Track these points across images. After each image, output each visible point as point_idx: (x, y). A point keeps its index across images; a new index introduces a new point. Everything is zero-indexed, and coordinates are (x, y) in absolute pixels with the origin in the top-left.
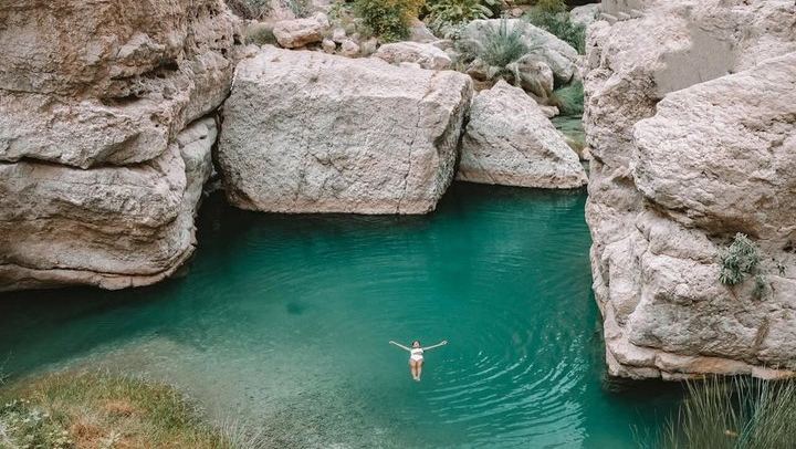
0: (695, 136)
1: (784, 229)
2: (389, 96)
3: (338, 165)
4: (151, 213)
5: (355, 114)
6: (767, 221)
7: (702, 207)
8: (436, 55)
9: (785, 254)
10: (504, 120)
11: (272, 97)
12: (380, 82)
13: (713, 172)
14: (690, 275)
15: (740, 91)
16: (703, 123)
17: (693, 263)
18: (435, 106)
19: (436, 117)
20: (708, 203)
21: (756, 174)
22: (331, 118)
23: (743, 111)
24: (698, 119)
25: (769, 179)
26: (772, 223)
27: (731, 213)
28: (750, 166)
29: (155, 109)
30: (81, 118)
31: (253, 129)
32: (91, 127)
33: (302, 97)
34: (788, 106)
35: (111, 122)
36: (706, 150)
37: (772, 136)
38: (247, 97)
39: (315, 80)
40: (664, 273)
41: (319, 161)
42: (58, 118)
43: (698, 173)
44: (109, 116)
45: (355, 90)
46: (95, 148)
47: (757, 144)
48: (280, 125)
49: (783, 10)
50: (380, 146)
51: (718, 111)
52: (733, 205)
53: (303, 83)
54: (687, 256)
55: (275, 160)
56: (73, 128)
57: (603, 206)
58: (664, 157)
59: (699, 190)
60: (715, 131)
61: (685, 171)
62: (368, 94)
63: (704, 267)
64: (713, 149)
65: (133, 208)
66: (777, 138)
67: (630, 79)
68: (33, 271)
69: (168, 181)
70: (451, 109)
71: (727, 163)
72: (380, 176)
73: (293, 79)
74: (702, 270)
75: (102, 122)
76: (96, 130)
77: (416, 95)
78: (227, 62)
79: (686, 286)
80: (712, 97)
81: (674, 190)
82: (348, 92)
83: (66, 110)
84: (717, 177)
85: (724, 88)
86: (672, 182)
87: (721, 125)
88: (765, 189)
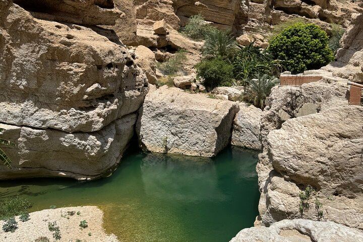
0: (292, 140)
1: (333, 185)
2: (200, 109)
3: (180, 135)
4: (95, 151)
5: (187, 116)
6: (324, 180)
7: (293, 172)
8: (235, 92)
9: (334, 196)
10: (249, 122)
11: (157, 108)
12: (198, 104)
13: (299, 156)
14: (286, 201)
15: (316, 121)
16: (297, 134)
17: (288, 196)
18: (216, 115)
19: (216, 119)
20: (296, 170)
21: (319, 159)
22: (178, 116)
23: (317, 131)
24: (296, 132)
25: (325, 162)
26: (327, 182)
27: (306, 175)
28: (316, 155)
29: (100, 111)
30: (70, 114)
31: (149, 119)
32: (74, 117)
33: (167, 108)
34: (337, 130)
35: (81, 116)
36: (296, 146)
37: (328, 142)
38: (148, 107)
39: (173, 101)
40: (274, 199)
41: (172, 133)
42: (62, 114)
43: (292, 156)
44: (81, 114)
45: (187, 107)
46: (74, 125)
47: (320, 146)
48: (159, 118)
49: (343, 87)
50: (195, 129)
51: (306, 129)
52: (307, 172)
53: (168, 103)
54: (286, 192)
55: (156, 131)
56: (67, 118)
57: (262, 165)
58: (278, 147)
59: (292, 164)
60: (302, 138)
61: (286, 154)
62: (192, 108)
63: (293, 198)
64: (299, 146)
65: (88, 149)
66: (330, 143)
67: (275, 112)
68: (50, 171)
69: (104, 139)
70: (223, 117)
71: (305, 153)
72: (195, 141)
73: (164, 101)
74: (292, 199)
75: (78, 116)
76: (75, 119)
77: (209, 110)
78: (140, 93)
79: (283, 206)
80: (304, 123)
81: (281, 162)
82: (184, 107)
83: (65, 111)
84: (300, 158)
85: (310, 120)
86: (280, 159)
87: (305, 136)
88: (322, 166)
